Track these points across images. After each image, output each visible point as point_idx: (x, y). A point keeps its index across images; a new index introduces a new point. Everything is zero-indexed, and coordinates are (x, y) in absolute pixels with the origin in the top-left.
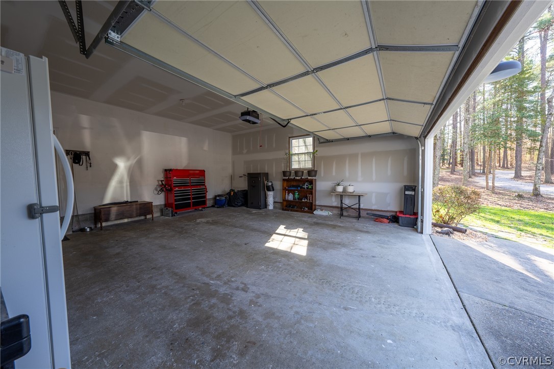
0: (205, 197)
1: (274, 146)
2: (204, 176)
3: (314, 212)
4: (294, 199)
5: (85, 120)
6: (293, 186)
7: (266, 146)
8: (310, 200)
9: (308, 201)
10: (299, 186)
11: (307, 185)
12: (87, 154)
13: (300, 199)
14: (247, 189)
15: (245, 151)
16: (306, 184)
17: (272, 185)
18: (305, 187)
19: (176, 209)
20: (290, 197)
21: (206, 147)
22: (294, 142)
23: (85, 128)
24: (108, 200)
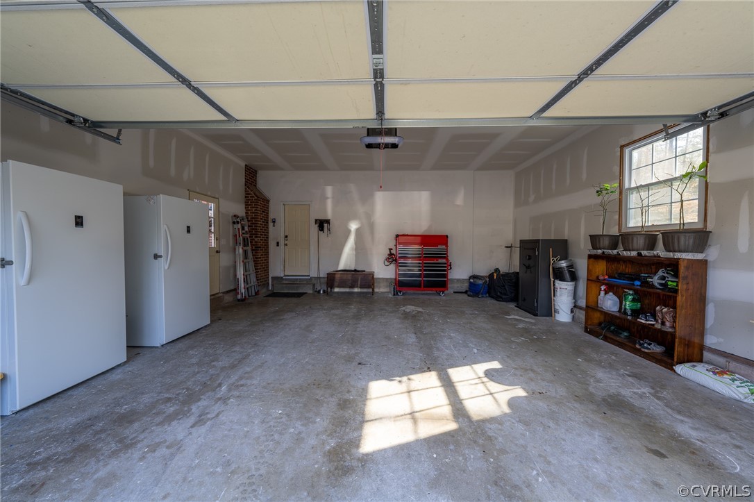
0: (445, 276)
1: (584, 176)
2: (446, 244)
3: (679, 369)
4: (620, 311)
5: (329, 191)
6: (621, 276)
7: (568, 181)
8: (663, 323)
9: (658, 326)
10: (638, 278)
11: (663, 278)
12: (328, 222)
13: (636, 313)
14: (518, 271)
15: (532, 198)
16: (660, 273)
17: (570, 266)
18: (656, 280)
19: (399, 286)
20: (609, 303)
21: (459, 200)
22: (638, 156)
23: (328, 198)
24: (341, 267)
